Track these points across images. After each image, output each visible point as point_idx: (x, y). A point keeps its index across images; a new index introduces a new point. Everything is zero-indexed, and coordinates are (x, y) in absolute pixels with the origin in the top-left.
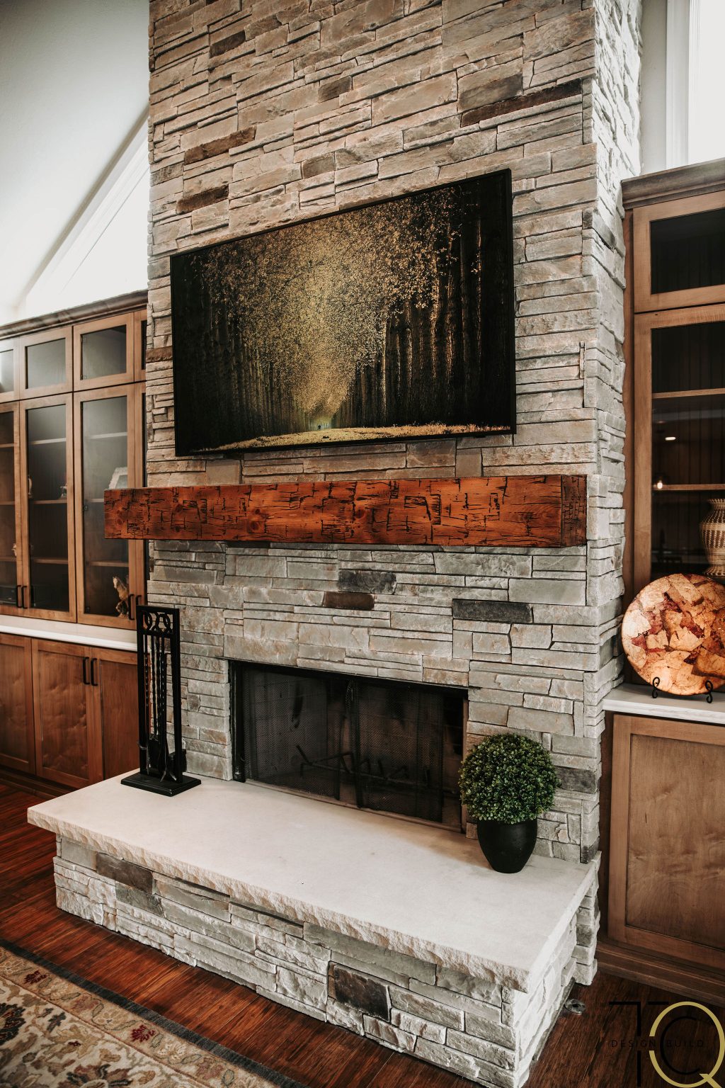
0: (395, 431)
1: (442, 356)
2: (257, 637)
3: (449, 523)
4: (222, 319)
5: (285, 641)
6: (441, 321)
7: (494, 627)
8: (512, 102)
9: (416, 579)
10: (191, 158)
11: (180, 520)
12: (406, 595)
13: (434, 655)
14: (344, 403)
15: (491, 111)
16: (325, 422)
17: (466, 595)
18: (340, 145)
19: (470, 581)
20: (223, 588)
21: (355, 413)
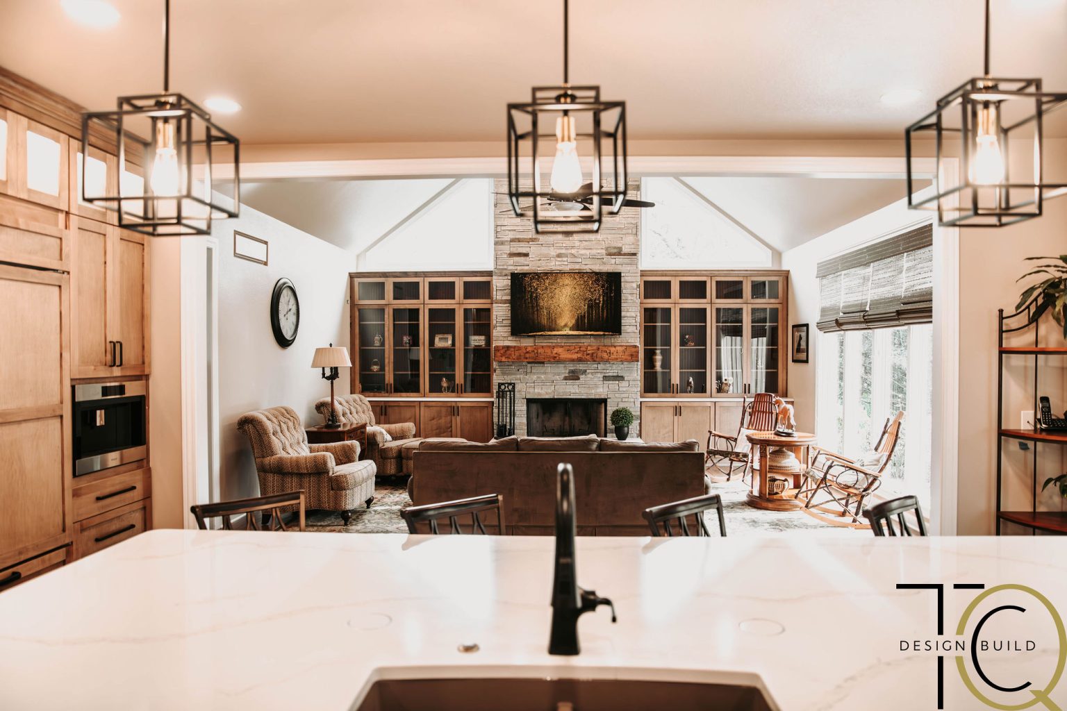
0: (589, 333)
1: (603, 314)
2: (540, 391)
3: (612, 357)
4: (531, 296)
5: (550, 391)
6: (602, 306)
7: (614, 382)
8: (619, 254)
9: (593, 371)
10: (512, 240)
11: (527, 355)
12: (590, 376)
13: (598, 391)
14: (573, 325)
15: (614, 254)
16: (567, 329)
17: (607, 375)
18: (569, 251)
19: (608, 371)
20: (527, 377)
21: (578, 326)
